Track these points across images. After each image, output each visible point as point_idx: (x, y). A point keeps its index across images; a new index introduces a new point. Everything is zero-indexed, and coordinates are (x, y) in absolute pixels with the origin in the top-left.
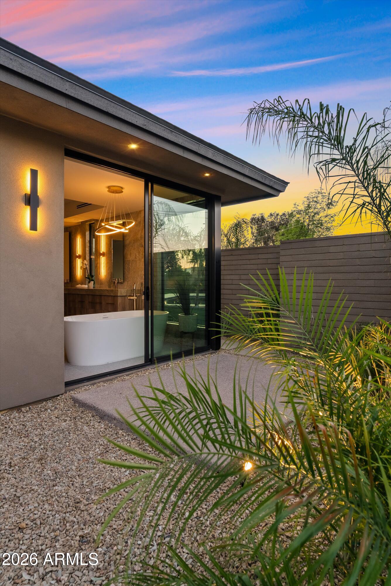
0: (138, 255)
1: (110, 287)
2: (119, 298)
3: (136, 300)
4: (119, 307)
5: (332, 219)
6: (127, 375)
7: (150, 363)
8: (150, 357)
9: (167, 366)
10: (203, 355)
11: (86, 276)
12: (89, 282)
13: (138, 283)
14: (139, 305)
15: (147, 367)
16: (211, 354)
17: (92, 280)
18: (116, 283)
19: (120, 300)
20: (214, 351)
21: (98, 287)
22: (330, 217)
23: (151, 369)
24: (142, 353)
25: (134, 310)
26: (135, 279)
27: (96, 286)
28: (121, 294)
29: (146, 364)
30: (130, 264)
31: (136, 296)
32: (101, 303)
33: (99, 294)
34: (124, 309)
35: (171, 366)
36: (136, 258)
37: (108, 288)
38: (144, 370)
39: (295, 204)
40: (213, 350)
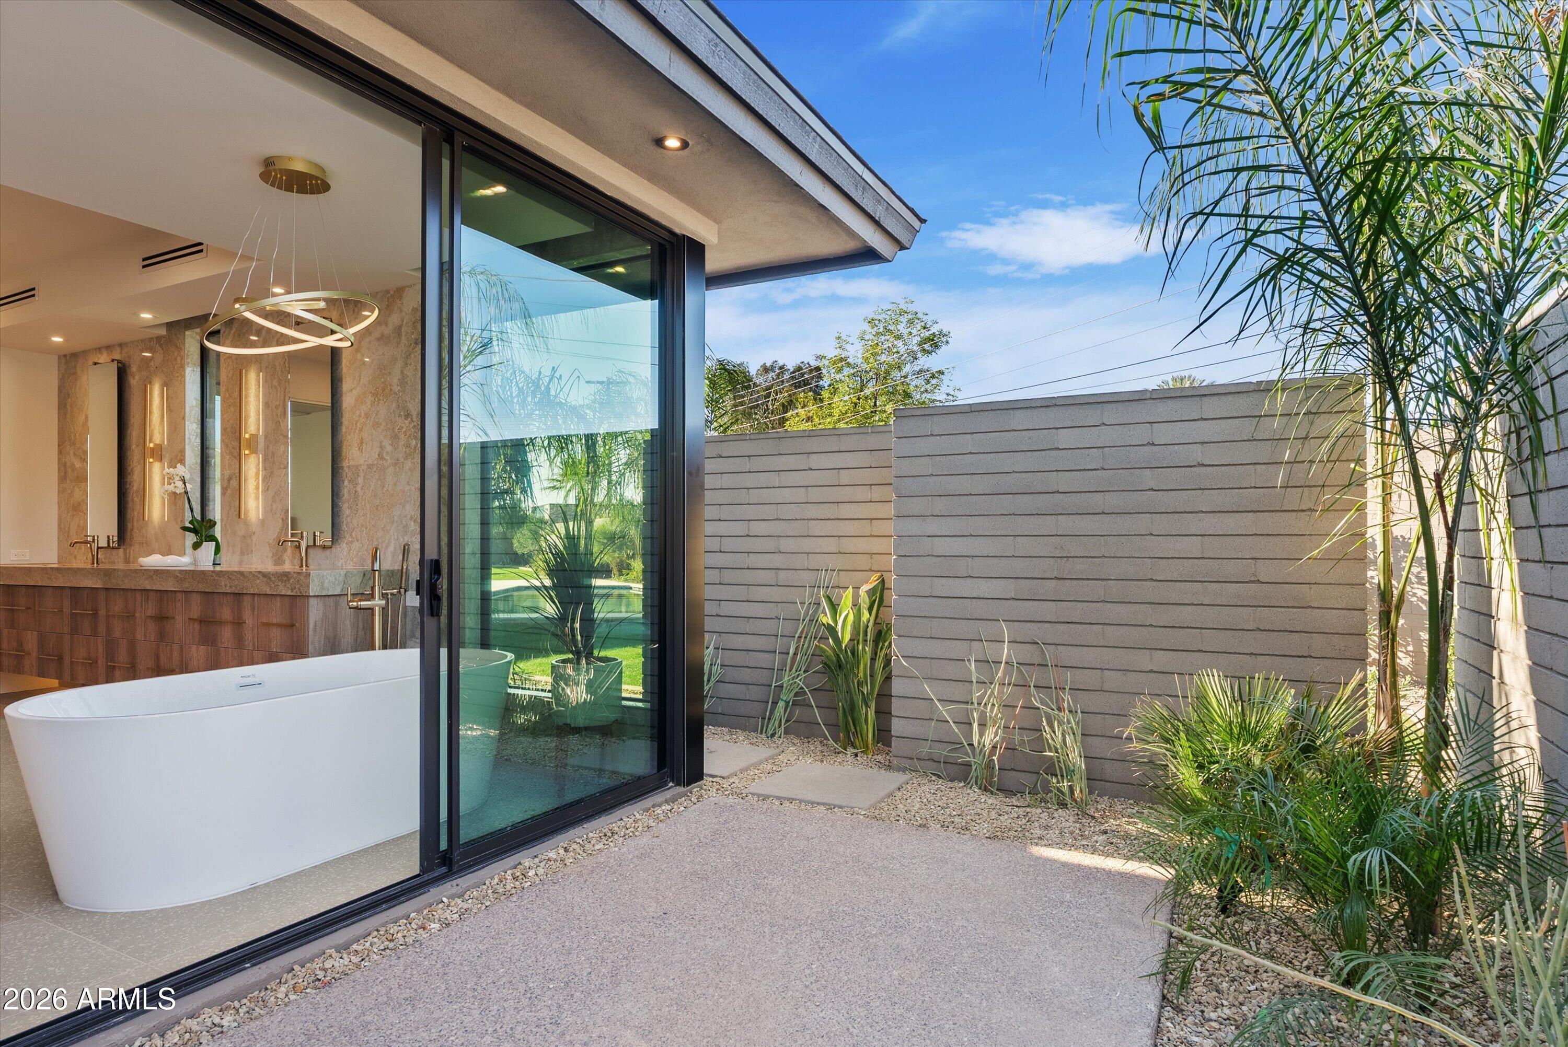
0: (389, 448)
1: (279, 561)
2: (313, 601)
3: (384, 609)
4: (314, 637)
5: (934, 381)
6: (342, 948)
7: (444, 870)
8: (443, 845)
9: (515, 878)
10: (647, 810)
11: (183, 521)
12: (196, 546)
13: (391, 549)
14: (395, 628)
15: (434, 893)
16: (673, 800)
17: (212, 538)
18: (303, 545)
19: (315, 612)
20: (681, 789)
21: (230, 562)
22: (928, 375)
23: (452, 897)
24: (411, 821)
25: (373, 648)
26: (380, 533)
27: (224, 556)
28: (322, 588)
29: (426, 877)
30: (360, 480)
31: (384, 596)
32: (238, 623)
33: (233, 590)
34: (333, 648)
35: (531, 873)
36: (380, 456)
37: (270, 567)
38: (419, 911)
39: (839, 338)
40: (678, 784)
